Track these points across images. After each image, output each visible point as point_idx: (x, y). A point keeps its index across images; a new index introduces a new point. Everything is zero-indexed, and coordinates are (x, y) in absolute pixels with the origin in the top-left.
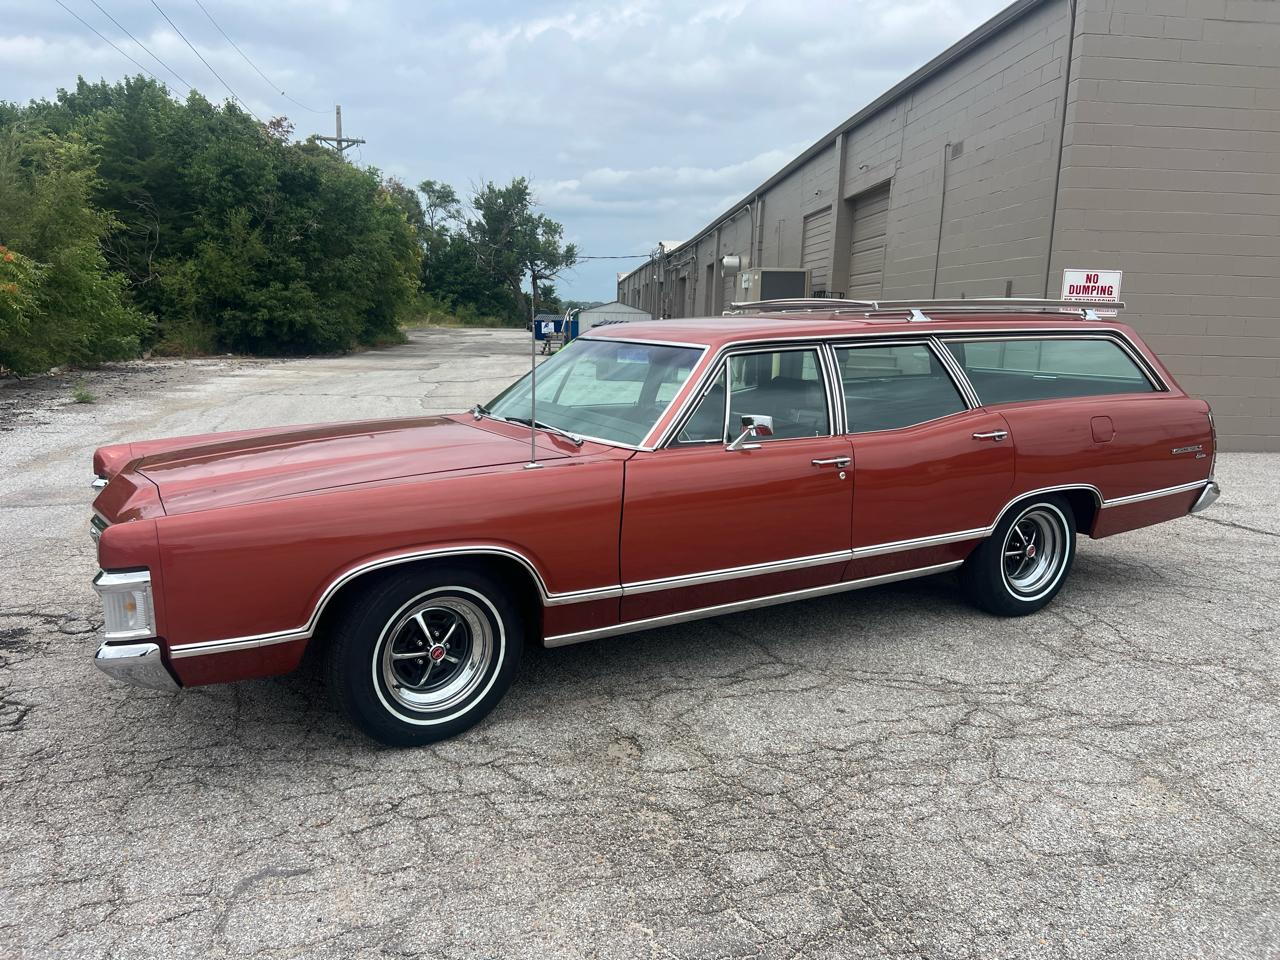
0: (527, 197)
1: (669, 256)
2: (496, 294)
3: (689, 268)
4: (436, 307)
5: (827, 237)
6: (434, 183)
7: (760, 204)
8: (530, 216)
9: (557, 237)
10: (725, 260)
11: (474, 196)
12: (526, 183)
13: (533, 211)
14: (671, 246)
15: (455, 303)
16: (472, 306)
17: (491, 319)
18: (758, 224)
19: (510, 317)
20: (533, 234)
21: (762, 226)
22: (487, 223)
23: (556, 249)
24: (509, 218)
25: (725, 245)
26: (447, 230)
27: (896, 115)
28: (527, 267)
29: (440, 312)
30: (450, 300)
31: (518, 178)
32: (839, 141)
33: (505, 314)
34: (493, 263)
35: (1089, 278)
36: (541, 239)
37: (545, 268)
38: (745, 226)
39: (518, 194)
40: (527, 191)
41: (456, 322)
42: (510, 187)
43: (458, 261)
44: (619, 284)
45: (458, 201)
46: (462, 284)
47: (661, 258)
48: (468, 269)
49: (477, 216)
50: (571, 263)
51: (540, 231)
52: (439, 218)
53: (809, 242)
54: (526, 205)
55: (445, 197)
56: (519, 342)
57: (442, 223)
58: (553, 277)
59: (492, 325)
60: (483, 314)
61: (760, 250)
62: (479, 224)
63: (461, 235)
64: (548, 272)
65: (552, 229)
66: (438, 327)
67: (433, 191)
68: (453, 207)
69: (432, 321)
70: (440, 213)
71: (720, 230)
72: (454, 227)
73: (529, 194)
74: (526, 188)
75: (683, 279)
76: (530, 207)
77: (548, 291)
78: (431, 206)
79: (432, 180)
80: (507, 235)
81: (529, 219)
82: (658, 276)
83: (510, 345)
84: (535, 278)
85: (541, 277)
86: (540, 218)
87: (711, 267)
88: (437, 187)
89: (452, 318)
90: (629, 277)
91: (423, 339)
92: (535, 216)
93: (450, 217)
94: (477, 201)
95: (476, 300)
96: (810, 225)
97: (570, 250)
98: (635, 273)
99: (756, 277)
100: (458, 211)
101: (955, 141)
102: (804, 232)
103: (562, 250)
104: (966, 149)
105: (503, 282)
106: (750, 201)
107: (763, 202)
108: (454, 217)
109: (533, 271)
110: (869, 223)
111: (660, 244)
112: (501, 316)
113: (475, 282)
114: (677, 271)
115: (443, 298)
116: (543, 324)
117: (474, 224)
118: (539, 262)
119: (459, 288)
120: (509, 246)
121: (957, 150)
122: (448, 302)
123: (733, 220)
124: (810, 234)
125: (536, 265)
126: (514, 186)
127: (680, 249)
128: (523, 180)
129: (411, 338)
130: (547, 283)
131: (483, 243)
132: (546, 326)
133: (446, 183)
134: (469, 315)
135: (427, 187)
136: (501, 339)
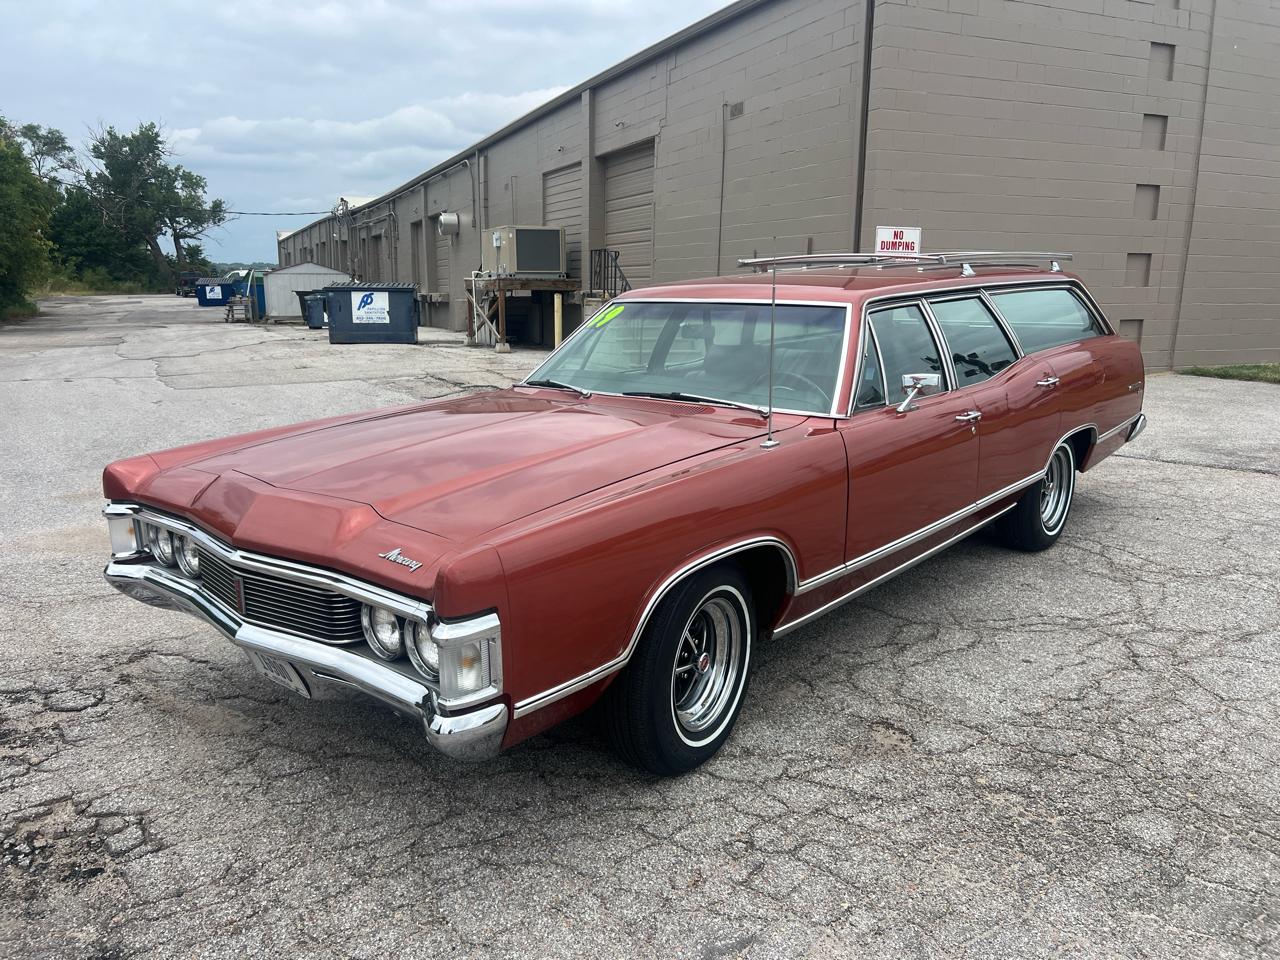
0: (159, 145)
1: (354, 212)
2: (132, 255)
3: (385, 225)
4: (56, 272)
5: (578, 194)
6: (39, 127)
7: (482, 159)
8: (165, 167)
9: (200, 192)
10: (443, 218)
11: (91, 143)
12: (156, 130)
13: (168, 160)
14: (356, 202)
15: (79, 268)
16: (102, 270)
17: (128, 284)
18: (482, 180)
19: (150, 282)
20: (171, 188)
21: (486, 182)
22: (110, 173)
23: (200, 205)
24: (140, 170)
25: (435, 202)
26: (59, 183)
27: (660, 71)
28: (166, 225)
29: (64, 279)
30: (73, 263)
31: (146, 124)
32: (586, 96)
33: (145, 278)
34: (123, 221)
35: (896, 235)
36: (182, 193)
37: (189, 226)
38: (462, 182)
39: (148, 141)
40: (159, 139)
41: (84, 289)
42: (137, 133)
43: (79, 218)
44: (280, 243)
45: (71, 149)
46: (87, 245)
47: (345, 215)
48: (93, 228)
49: (98, 167)
50: (219, 221)
51: (178, 184)
52: (49, 167)
53: (550, 200)
54: (159, 155)
55: (54, 144)
56: (182, 309)
57: (53, 174)
58: (199, 236)
59: (130, 292)
60: (118, 279)
61: (486, 207)
62: (100, 176)
63: (81, 188)
64: (192, 231)
65: (192, 182)
66: (63, 295)
67: (38, 137)
68: (65, 156)
69: (53, 288)
70: (49, 163)
71: (426, 186)
72: (68, 177)
73: (160, 143)
74: (157, 135)
75: (378, 238)
76: (163, 156)
77: (194, 252)
78: (36, 154)
79: (36, 124)
80: (138, 188)
81: (164, 170)
82: (340, 233)
83: (172, 313)
84: (177, 237)
85: (185, 236)
86: (178, 169)
87: (416, 225)
88: (43, 132)
89: (79, 284)
90: (294, 235)
91: (54, 310)
92: (172, 167)
93: (63, 167)
94: (96, 149)
95: (106, 263)
96: (550, 183)
97: (217, 207)
98: (303, 231)
99: (511, 236)
100: (72, 160)
101: (733, 101)
102: (545, 189)
103: (208, 206)
104: (746, 109)
105: (137, 242)
106: (469, 155)
107: (486, 157)
108: (69, 168)
109: (175, 230)
110: (627, 182)
111: (342, 199)
112: (140, 281)
113: (104, 242)
114: (369, 228)
115: (64, 262)
116: (208, 289)
117: (94, 176)
118: (181, 219)
119: (84, 250)
120: (140, 201)
121: (737, 110)
122: (71, 266)
123: (444, 175)
124: (551, 191)
125: (178, 223)
126: (142, 133)
127: (370, 206)
128: (152, 126)
129: (42, 309)
130: (192, 242)
131: (108, 197)
132: (211, 291)
133: (54, 128)
134: (99, 280)
135: (30, 131)
136: (157, 306)
